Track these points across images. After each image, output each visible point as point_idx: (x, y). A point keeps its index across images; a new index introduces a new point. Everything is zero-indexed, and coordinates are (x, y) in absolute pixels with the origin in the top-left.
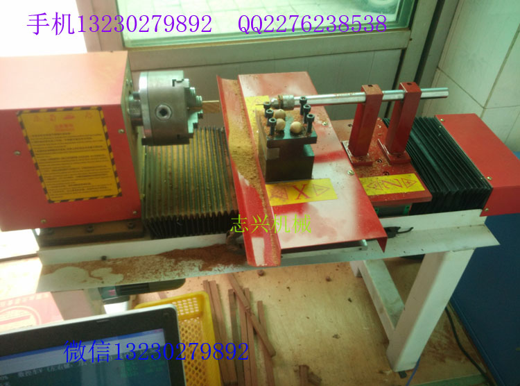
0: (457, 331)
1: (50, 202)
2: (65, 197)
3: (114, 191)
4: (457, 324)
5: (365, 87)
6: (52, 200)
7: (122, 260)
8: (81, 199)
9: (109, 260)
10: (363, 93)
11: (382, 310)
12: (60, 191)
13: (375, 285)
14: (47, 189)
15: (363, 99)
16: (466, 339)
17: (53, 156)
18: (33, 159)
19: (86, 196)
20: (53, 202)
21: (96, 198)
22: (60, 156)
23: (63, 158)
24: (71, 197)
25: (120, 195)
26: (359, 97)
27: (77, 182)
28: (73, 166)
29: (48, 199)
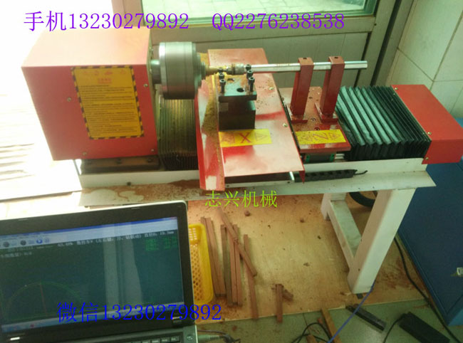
0: (407, 265)
1: (91, 138)
2: (102, 136)
3: (138, 133)
4: (407, 259)
5: (301, 59)
6: (93, 137)
7: (143, 186)
8: (114, 138)
9: (133, 186)
10: (299, 64)
11: (344, 244)
12: (98, 131)
13: (340, 225)
14: (90, 128)
15: (298, 69)
16: (414, 271)
17: (95, 103)
18: (81, 105)
19: (118, 135)
20: (93, 138)
21: (124, 137)
22: (101, 103)
23: (103, 105)
24: (107, 135)
25: (142, 135)
26: (295, 66)
27: (111, 124)
28: (109, 111)
29: (89, 135)
